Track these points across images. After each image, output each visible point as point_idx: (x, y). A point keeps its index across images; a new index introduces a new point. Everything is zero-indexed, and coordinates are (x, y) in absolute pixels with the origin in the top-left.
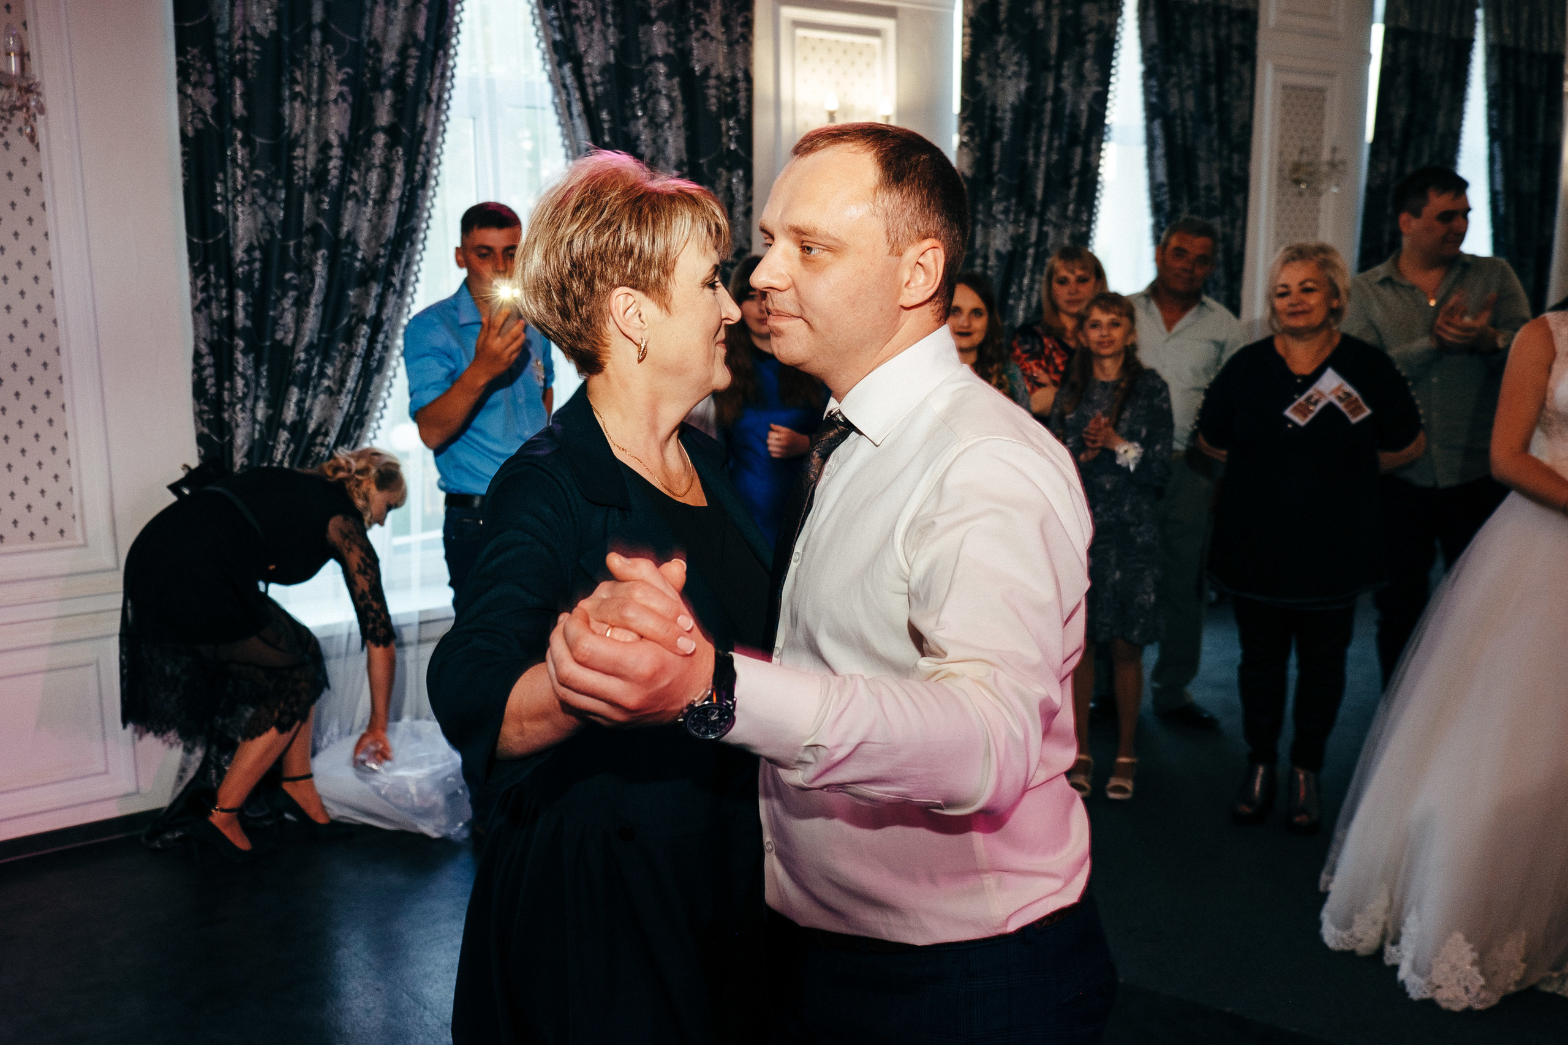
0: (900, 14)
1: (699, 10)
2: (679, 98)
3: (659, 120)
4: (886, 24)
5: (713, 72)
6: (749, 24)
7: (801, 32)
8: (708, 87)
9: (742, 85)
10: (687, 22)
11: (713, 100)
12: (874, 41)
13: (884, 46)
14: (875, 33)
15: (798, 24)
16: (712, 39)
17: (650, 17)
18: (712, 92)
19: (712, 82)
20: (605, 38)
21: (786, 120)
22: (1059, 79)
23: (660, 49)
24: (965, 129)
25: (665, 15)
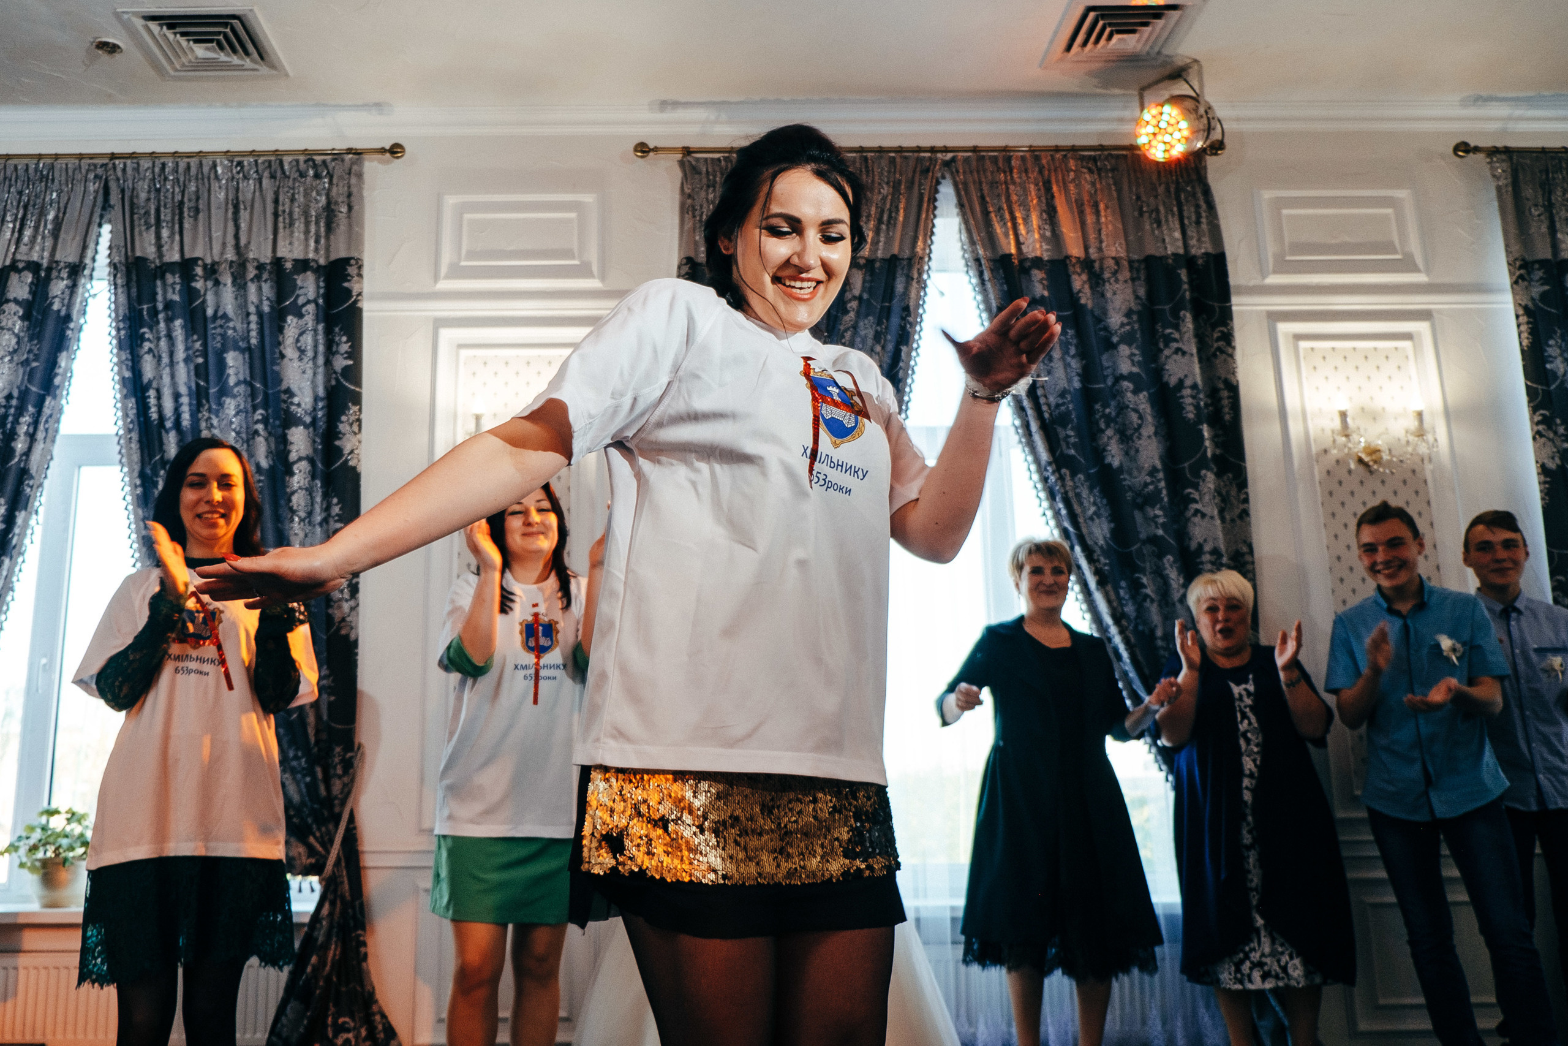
0: (1435, 315)
1: (1168, 331)
2: (1149, 410)
3: (1129, 432)
4: (1421, 327)
5: (1188, 382)
6: (1228, 338)
7: (1304, 345)
8: (1182, 397)
9: (1225, 394)
10: (1156, 344)
11: (1190, 408)
12: (1406, 344)
13: (1418, 350)
14: (1407, 336)
15: (1298, 337)
16: (1184, 353)
17: (1112, 343)
18: (1189, 400)
19: (1187, 392)
20: (1067, 366)
21: (1295, 429)
23: (1125, 367)
24: (1537, 418)
25: (1128, 339)
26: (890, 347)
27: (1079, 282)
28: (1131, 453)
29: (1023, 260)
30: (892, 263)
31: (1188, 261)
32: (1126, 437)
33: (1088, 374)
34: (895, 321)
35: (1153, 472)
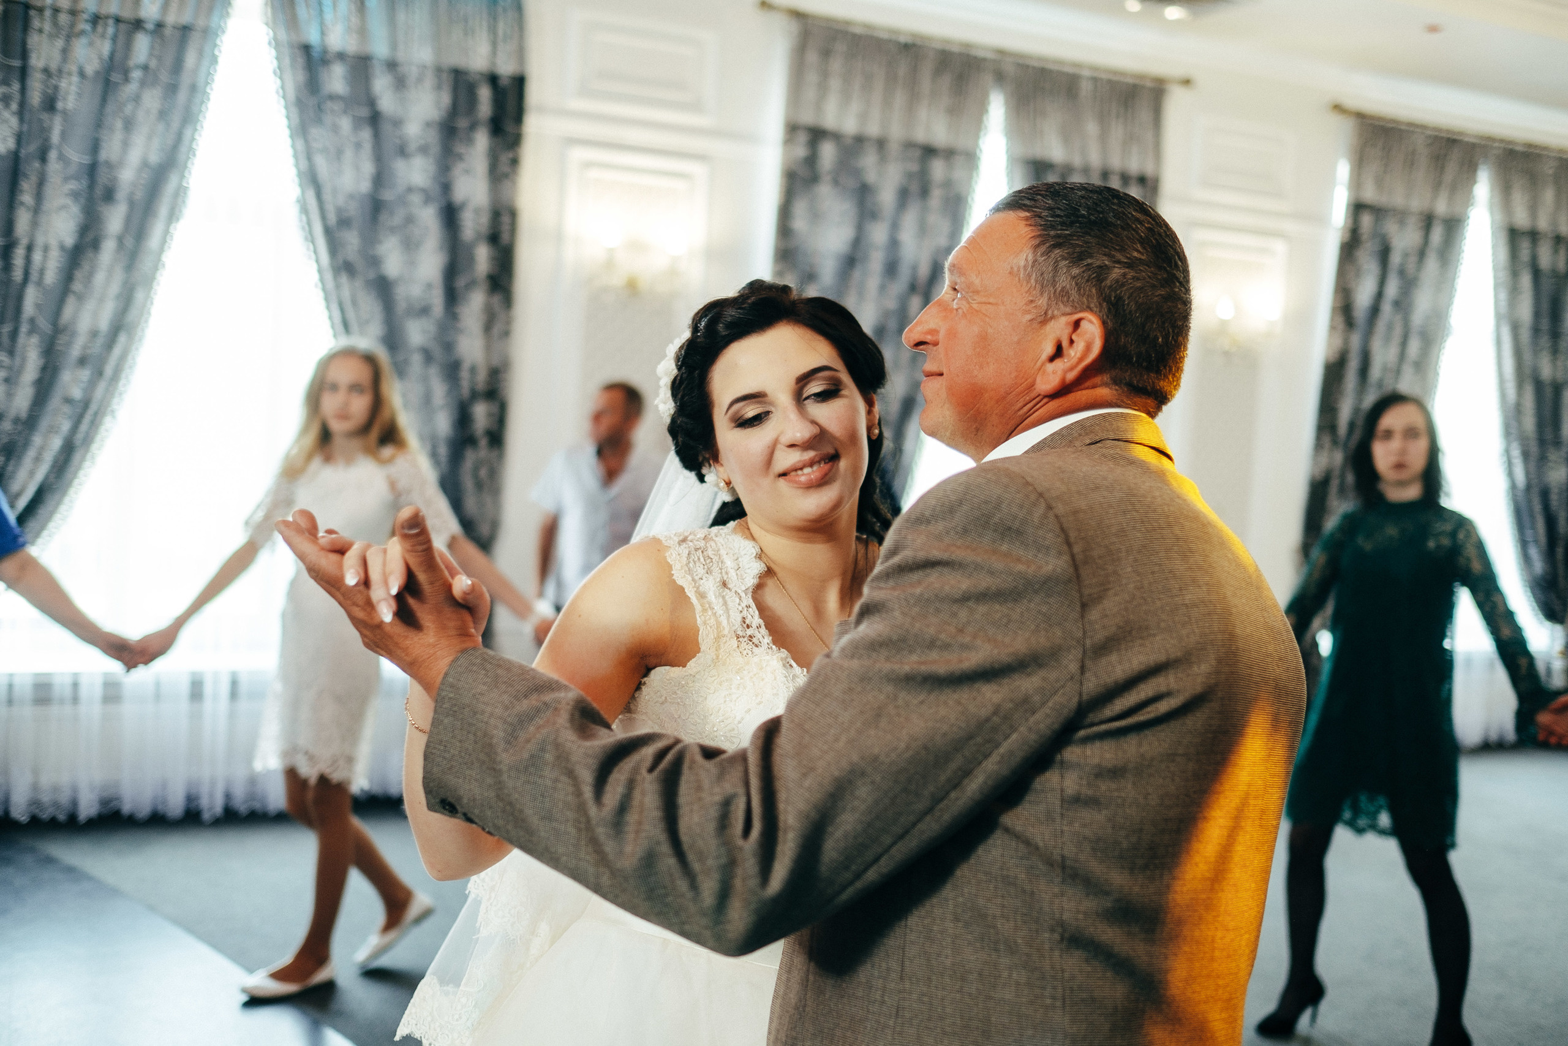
0: (712, 160)
3: (412, 244)
4: (698, 169)
5: (473, 203)
7: (593, 173)
8: (464, 217)
9: (505, 218)
10: (450, 161)
11: (470, 229)
12: (681, 184)
14: (682, 176)
15: (588, 165)
16: (473, 173)
17: (408, 151)
18: (470, 221)
19: (470, 213)
20: (357, 168)
22: (895, 226)
23: (416, 179)
25: (424, 150)
26: (175, 125)
27: (381, 85)
28: (411, 263)
29: (325, 51)
30: (185, 30)
31: (493, 79)
32: (410, 246)
33: (380, 179)
34: (182, 96)
35: (429, 286)
